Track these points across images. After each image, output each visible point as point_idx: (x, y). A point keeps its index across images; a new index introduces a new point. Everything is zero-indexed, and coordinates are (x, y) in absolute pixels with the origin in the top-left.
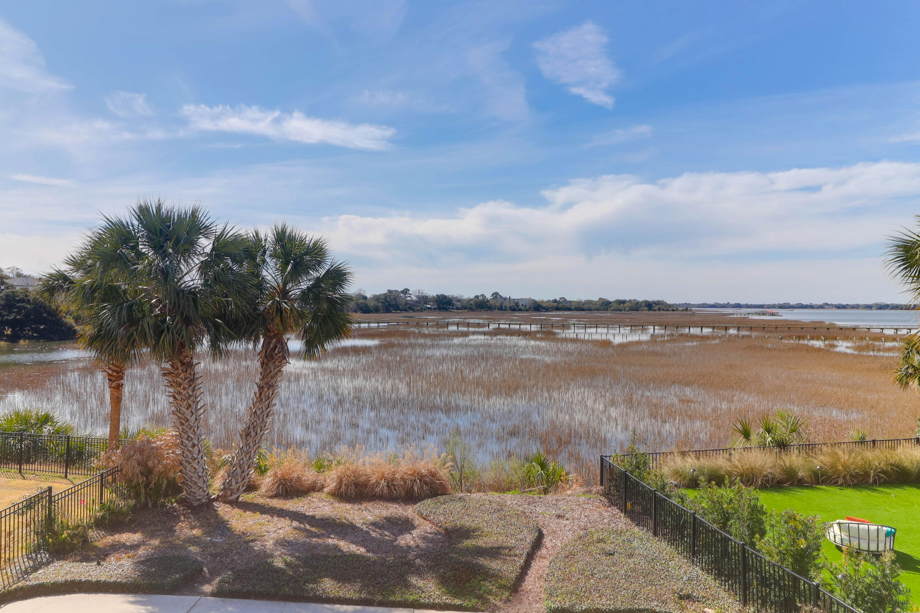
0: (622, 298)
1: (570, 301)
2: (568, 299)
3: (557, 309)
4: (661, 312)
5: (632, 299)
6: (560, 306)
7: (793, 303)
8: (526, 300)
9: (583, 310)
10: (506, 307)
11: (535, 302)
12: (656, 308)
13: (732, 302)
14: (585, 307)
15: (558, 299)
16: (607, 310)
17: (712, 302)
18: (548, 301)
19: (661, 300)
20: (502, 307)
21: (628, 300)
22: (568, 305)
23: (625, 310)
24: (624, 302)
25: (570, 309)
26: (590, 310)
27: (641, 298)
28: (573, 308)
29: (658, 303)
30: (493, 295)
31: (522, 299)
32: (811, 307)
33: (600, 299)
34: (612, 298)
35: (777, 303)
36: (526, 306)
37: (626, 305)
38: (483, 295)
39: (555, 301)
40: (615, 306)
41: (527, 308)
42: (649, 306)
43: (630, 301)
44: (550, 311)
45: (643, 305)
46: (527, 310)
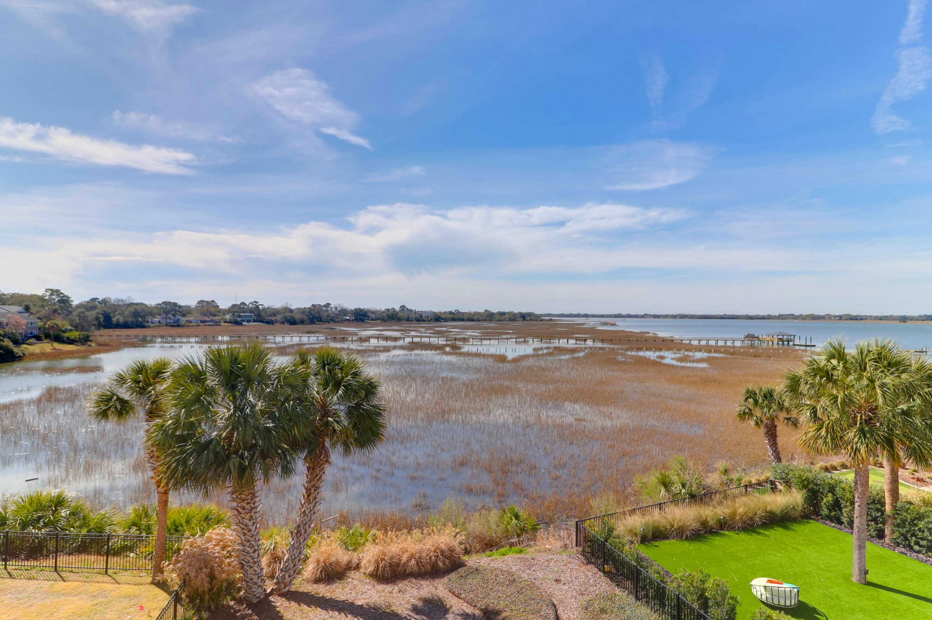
0: (502, 310)
1: (463, 313)
2: (461, 311)
3: (453, 320)
4: (533, 322)
5: (510, 311)
6: (455, 317)
7: (624, 313)
8: (428, 312)
9: (473, 320)
10: (412, 318)
11: (435, 314)
12: (529, 318)
13: (582, 313)
14: (475, 318)
15: (453, 311)
16: (491, 320)
17: (568, 313)
18: (445, 313)
19: (531, 312)
20: (409, 318)
21: (507, 312)
22: (461, 316)
23: (505, 320)
24: (503, 314)
25: (463, 320)
26: (479, 320)
27: (516, 310)
28: (465, 319)
29: (530, 314)
30: (401, 307)
31: (425, 312)
32: (636, 316)
33: (486, 311)
34: (494, 310)
35: (613, 314)
36: (428, 317)
37: (506, 316)
38: (393, 308)
39: (451, 313)
40: (498, 317)
41: (429, 319)
42: (524, 317)
43: (509, 313)
44: (447, 321)
45: (518, 316)
46: (429, 321)
